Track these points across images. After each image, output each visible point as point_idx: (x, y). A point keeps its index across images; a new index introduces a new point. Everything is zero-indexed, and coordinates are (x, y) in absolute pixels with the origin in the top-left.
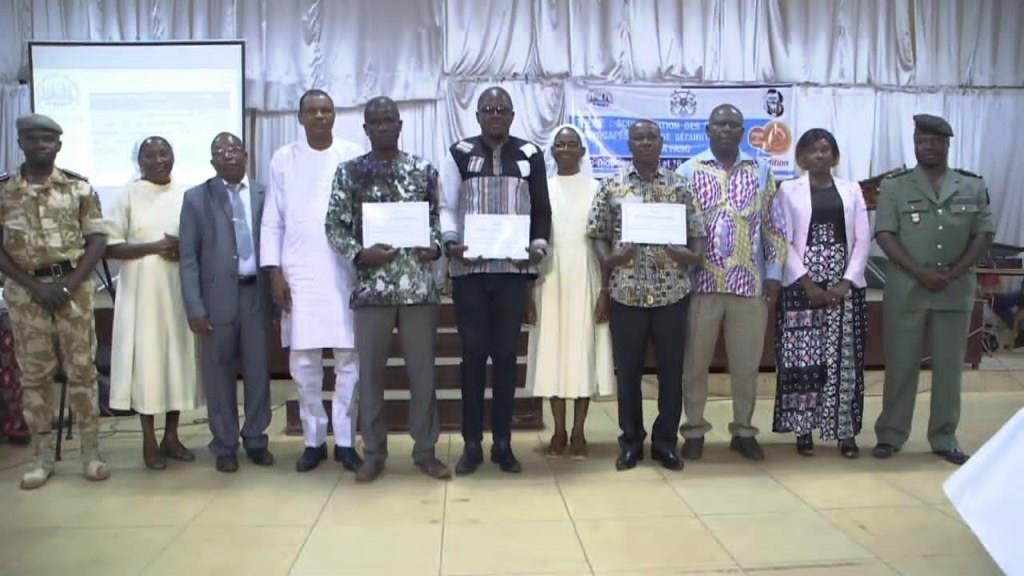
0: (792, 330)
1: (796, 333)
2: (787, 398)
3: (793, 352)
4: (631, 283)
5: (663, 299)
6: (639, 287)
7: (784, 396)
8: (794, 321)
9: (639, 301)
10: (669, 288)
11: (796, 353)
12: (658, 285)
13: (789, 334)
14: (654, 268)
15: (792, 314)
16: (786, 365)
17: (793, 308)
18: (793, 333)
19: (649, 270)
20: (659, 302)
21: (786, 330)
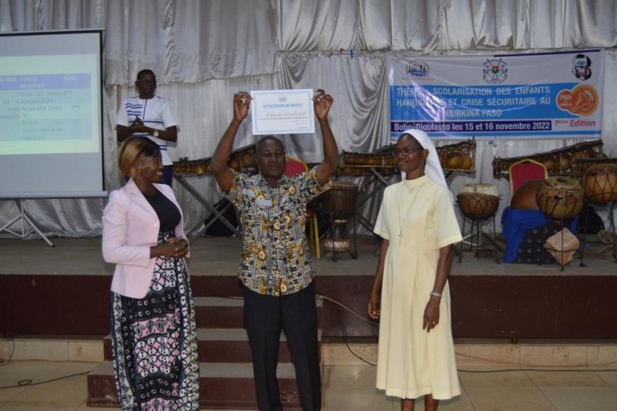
0: (145, 339)
1: (149, 342)
2: (146, 405)
3: (148, 360)
4: (264, 274)
5: (295, 285)
6: (271, 277)
7: (143, 404)
8: (147, 329)
9: (271, 290)
10: (300, 275)
11: (150, 361)
12: (290, 273)
13: (143, 343)
14: (285, 260)
15: (144, 323)
16: (143, 374)
17: (145, 318)
18: (146, 342)
19: (280, 262)
20: (293, 288)
21: (139, 340)
